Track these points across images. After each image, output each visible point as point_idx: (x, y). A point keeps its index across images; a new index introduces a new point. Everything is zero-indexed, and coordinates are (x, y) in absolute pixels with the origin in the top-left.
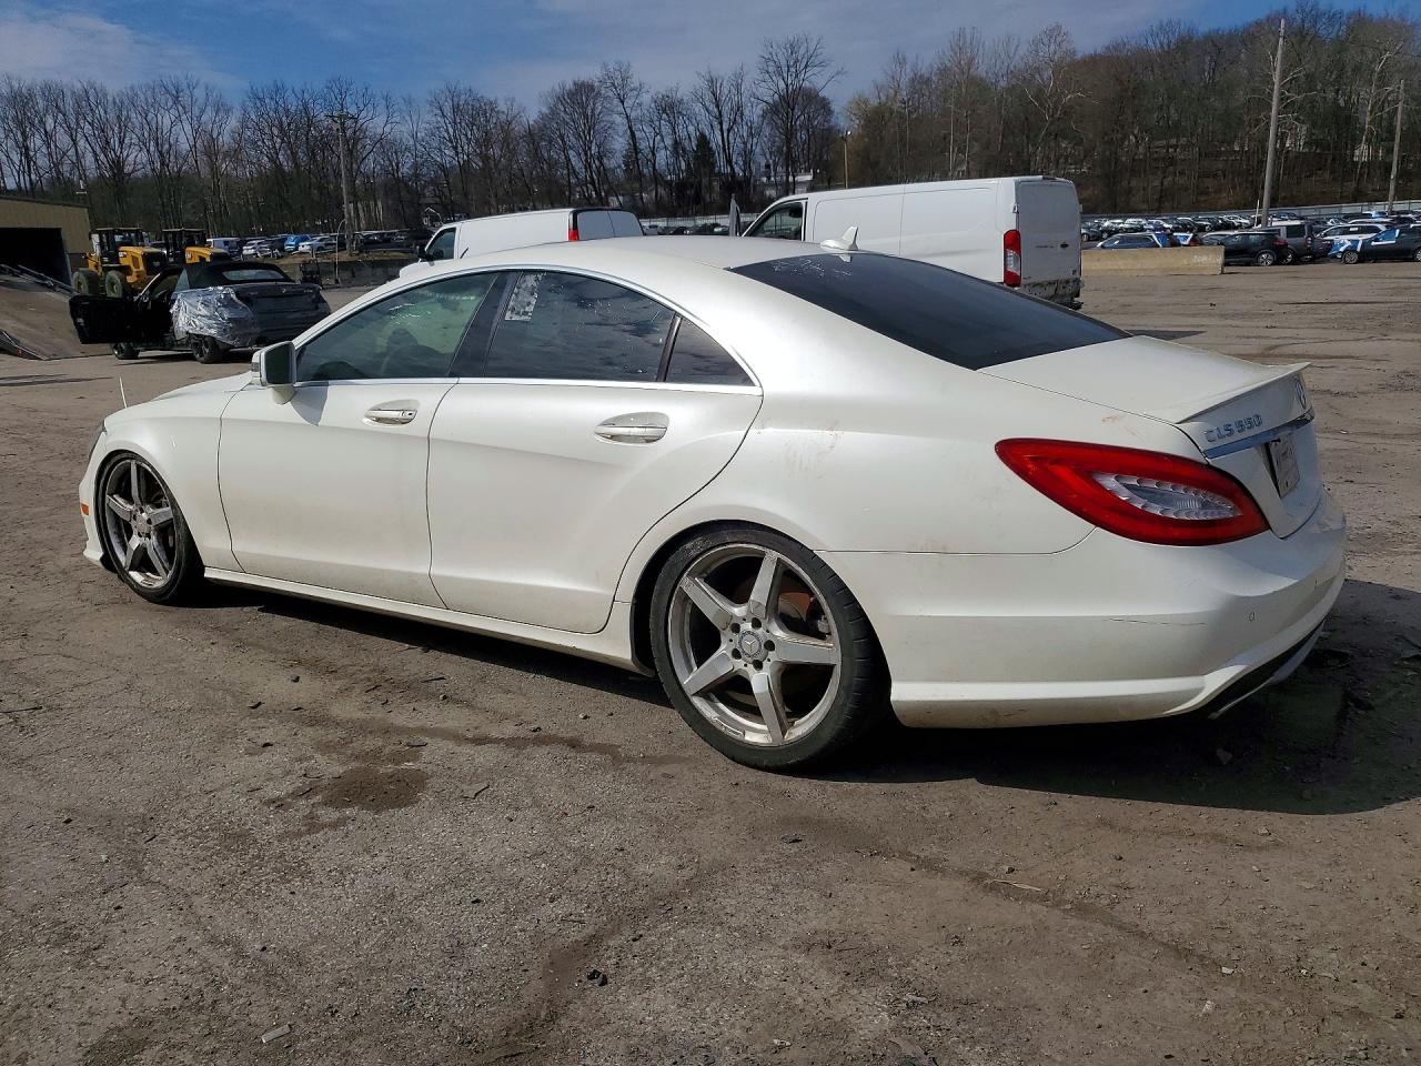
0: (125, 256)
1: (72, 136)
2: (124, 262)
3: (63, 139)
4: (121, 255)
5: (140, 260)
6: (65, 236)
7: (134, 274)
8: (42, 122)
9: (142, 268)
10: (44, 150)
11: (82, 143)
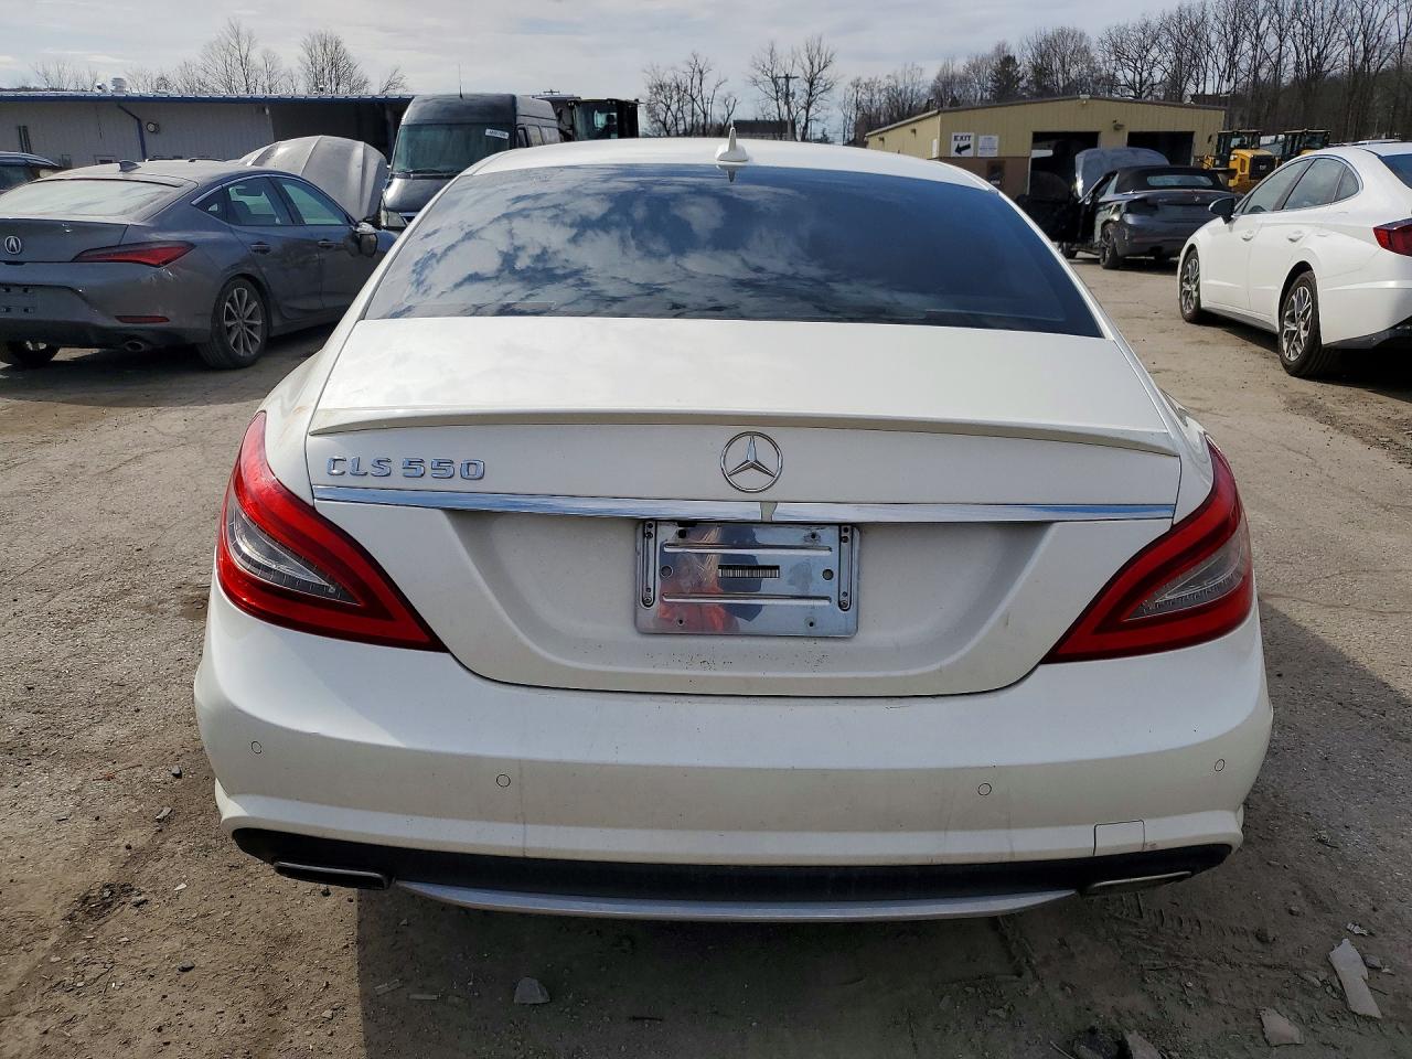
0: (1235, 159)
1: (1281, 35)
2: (1233, 165)
3: (1272, 41)
4: (1232, 157)
5: (1248, 162)
6: (1195, 137)
7: (1237, 177)
8: (1258, 24)
9: (1247, 172)
10: (1251, 53)
11: (1289, 43)
